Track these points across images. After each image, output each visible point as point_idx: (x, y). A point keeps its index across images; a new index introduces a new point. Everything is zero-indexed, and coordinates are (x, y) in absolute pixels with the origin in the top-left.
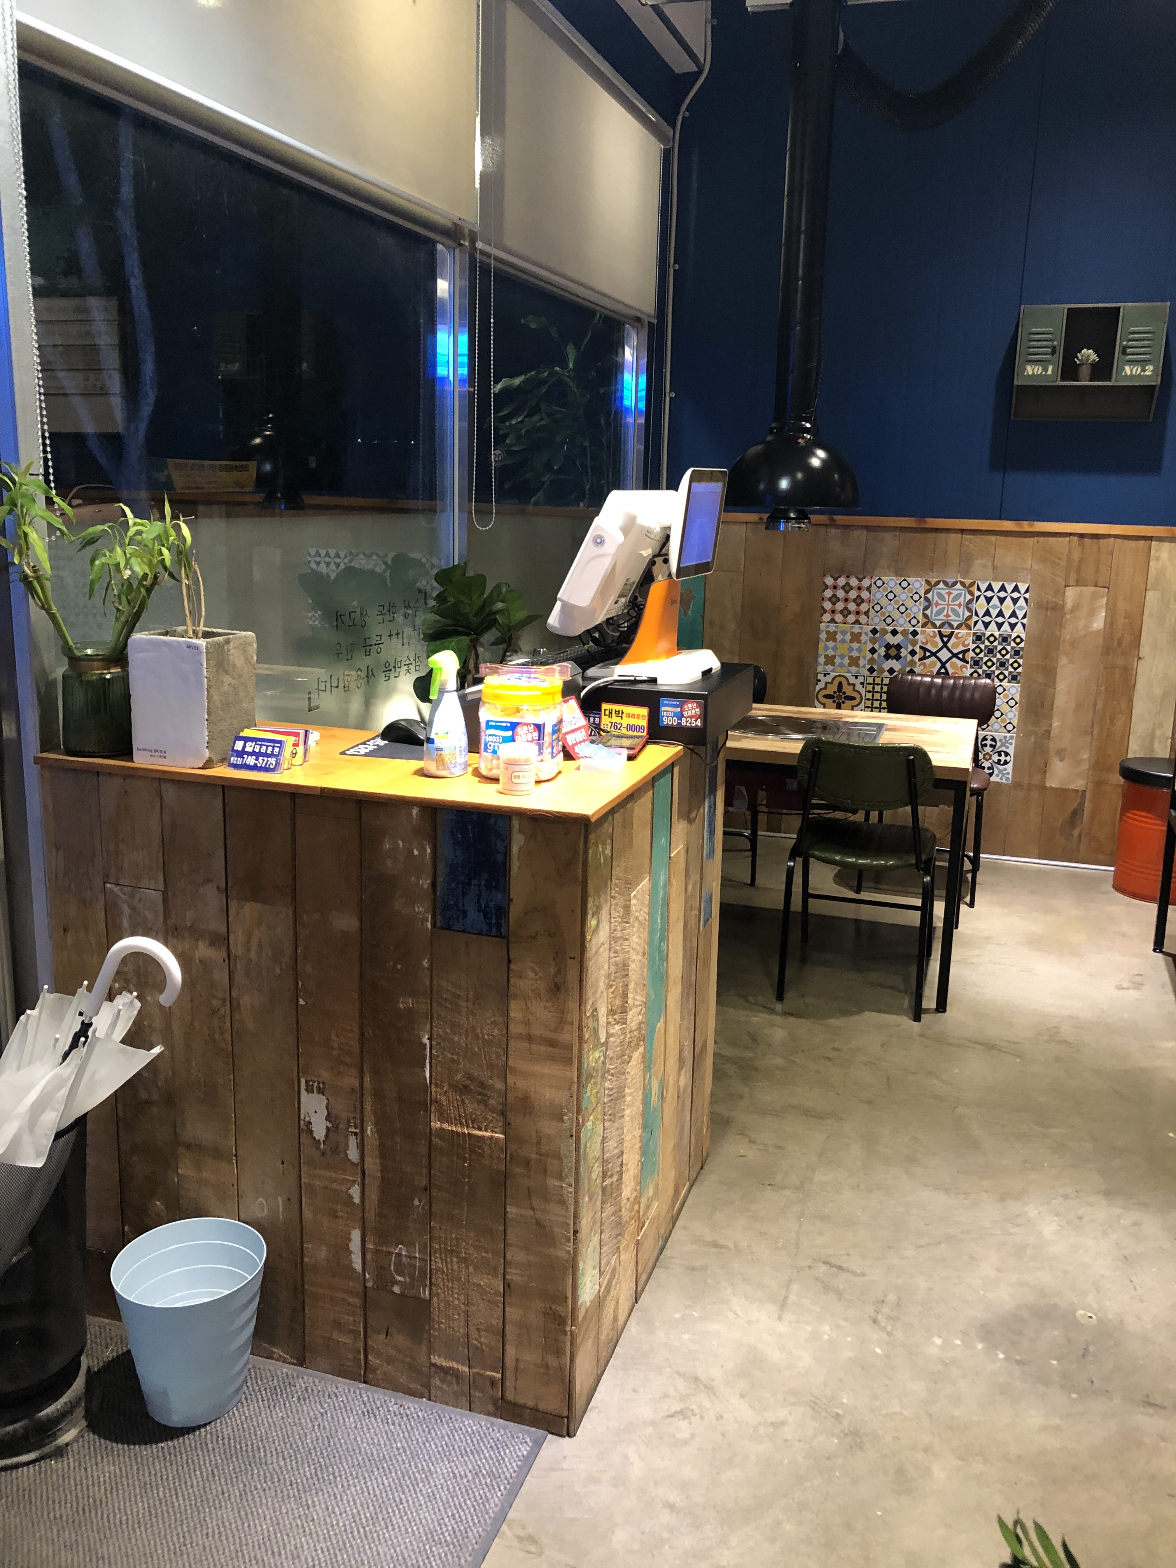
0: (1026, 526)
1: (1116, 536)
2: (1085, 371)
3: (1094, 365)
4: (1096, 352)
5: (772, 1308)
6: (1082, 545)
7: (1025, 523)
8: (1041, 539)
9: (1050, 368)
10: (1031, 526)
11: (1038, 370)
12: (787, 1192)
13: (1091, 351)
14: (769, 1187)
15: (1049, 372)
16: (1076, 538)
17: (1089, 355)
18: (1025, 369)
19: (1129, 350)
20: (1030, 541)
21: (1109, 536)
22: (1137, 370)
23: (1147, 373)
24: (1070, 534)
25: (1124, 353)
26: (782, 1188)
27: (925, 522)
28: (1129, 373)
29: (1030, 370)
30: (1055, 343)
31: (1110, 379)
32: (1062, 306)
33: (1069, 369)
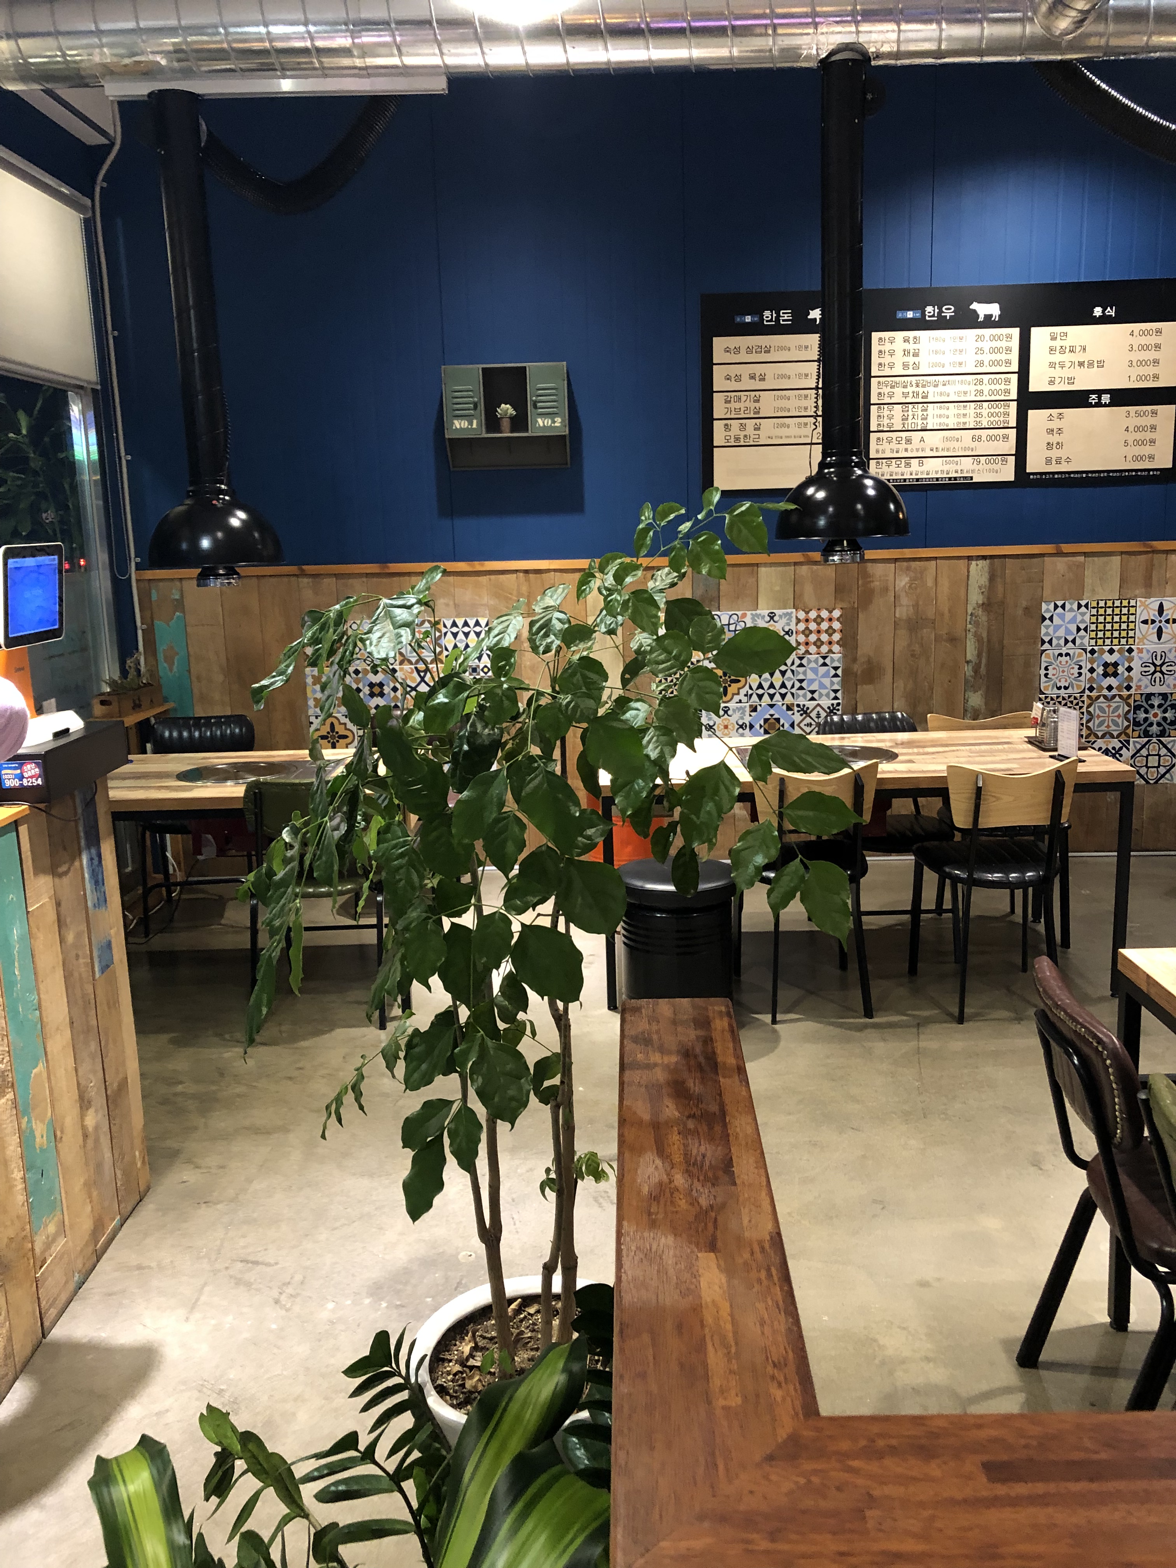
0: (478, 566)
1: (555, 570)
2: (506, 424)
3: (512, 418)
4: (513, 407)
5: (182, 1312)
6: (528, 580)
7: (476, 563)
8: (493, 577)
9: (475, 422)
10: (482, 565)
11: (464, 424)
12: (219, 1206)
13: (508, 406)
14: (204, 1205)
15: (474, 426)
16: (521, 574)
17: (506, 409)
18: (453, 423)
19: (539, 405)
20: (484, 579)
21: (548, 571)
22: (548, 422)
23: (557, 424)
24: (516, 571)
25: (535, 407)
26: (216, 1204)
27: (388, 568)
28: (541, 424)
29: (457, 424)
30: (476, 399)
31: (527, 430)
32: (478, 366)
33: (492, 422)
